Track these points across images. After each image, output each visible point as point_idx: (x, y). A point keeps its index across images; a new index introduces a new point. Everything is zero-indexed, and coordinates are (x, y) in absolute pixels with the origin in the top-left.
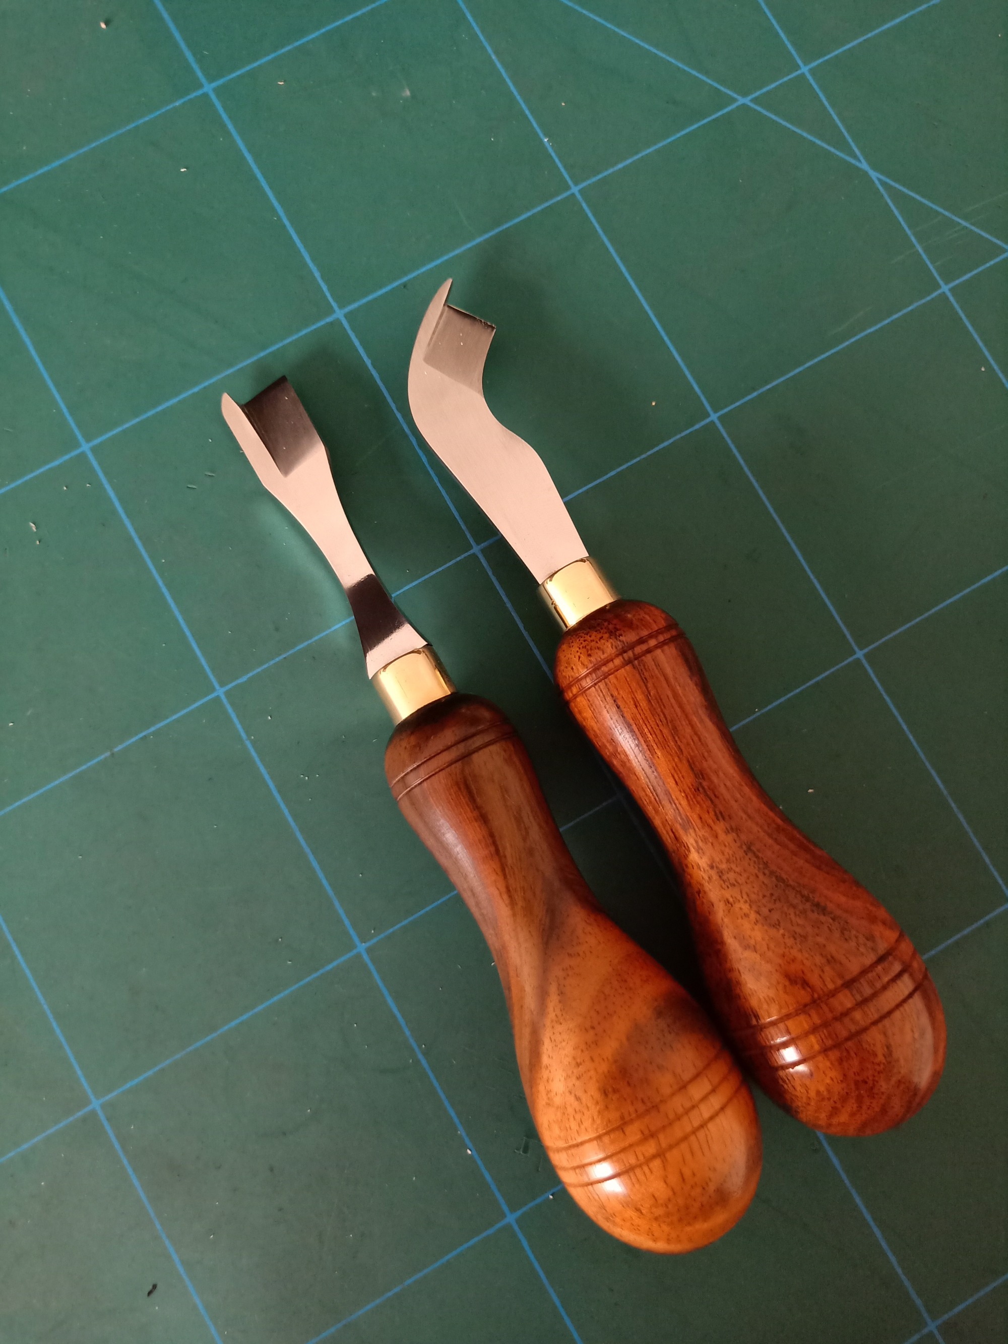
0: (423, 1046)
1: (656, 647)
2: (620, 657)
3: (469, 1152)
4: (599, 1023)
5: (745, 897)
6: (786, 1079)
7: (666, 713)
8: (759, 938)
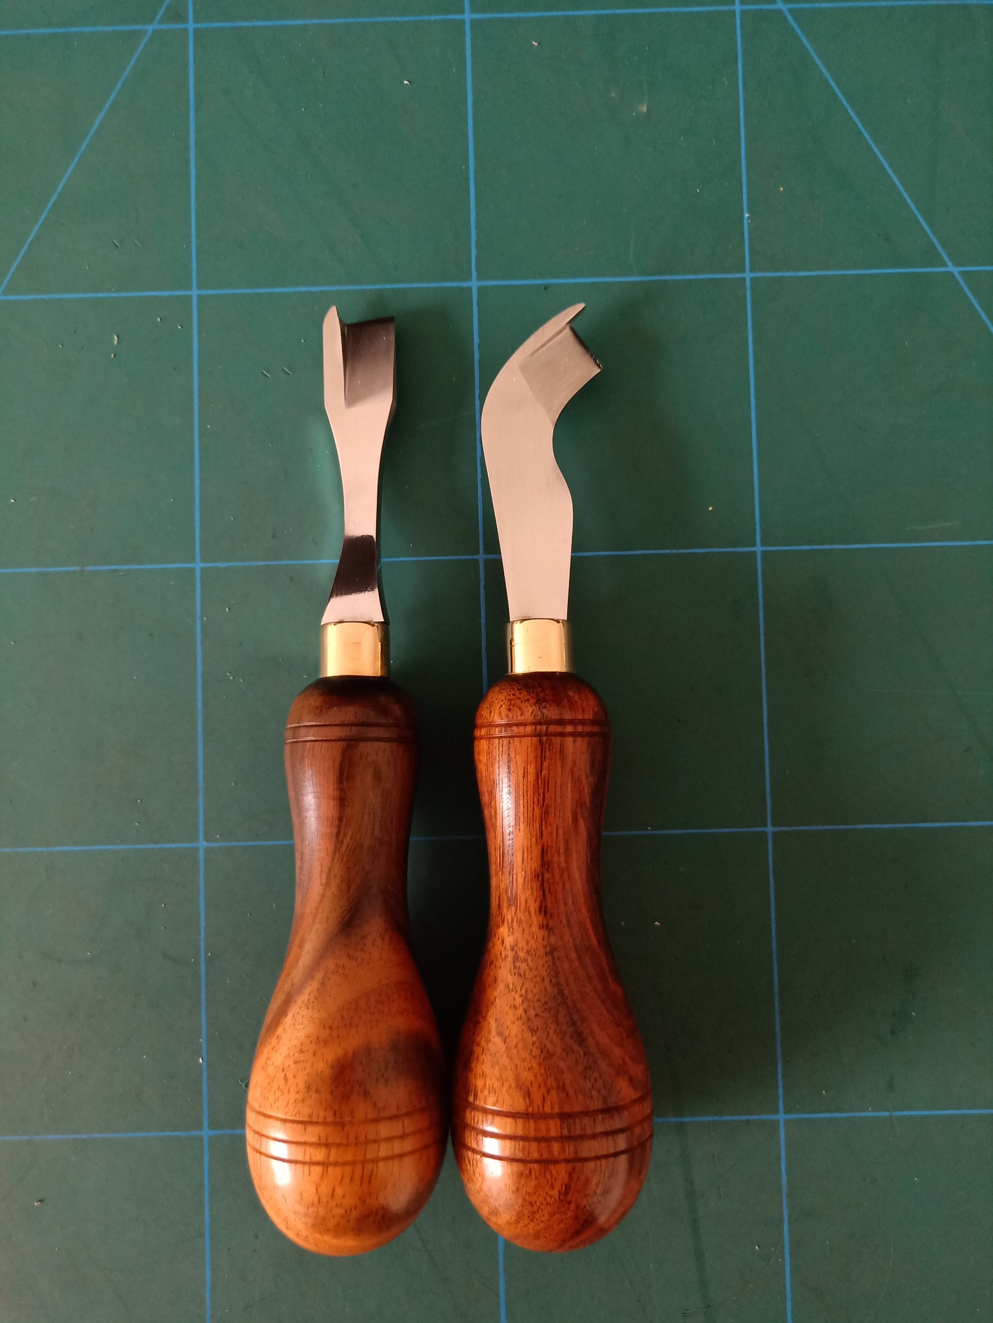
0: (210, 954)
1: (571, 734)
2: (533, 727)
3: (201, 1061)
4: (338, 1027)
5: (523, 991)
6: (471, 1162)
7: (546, 796)
8: (513, 1033)
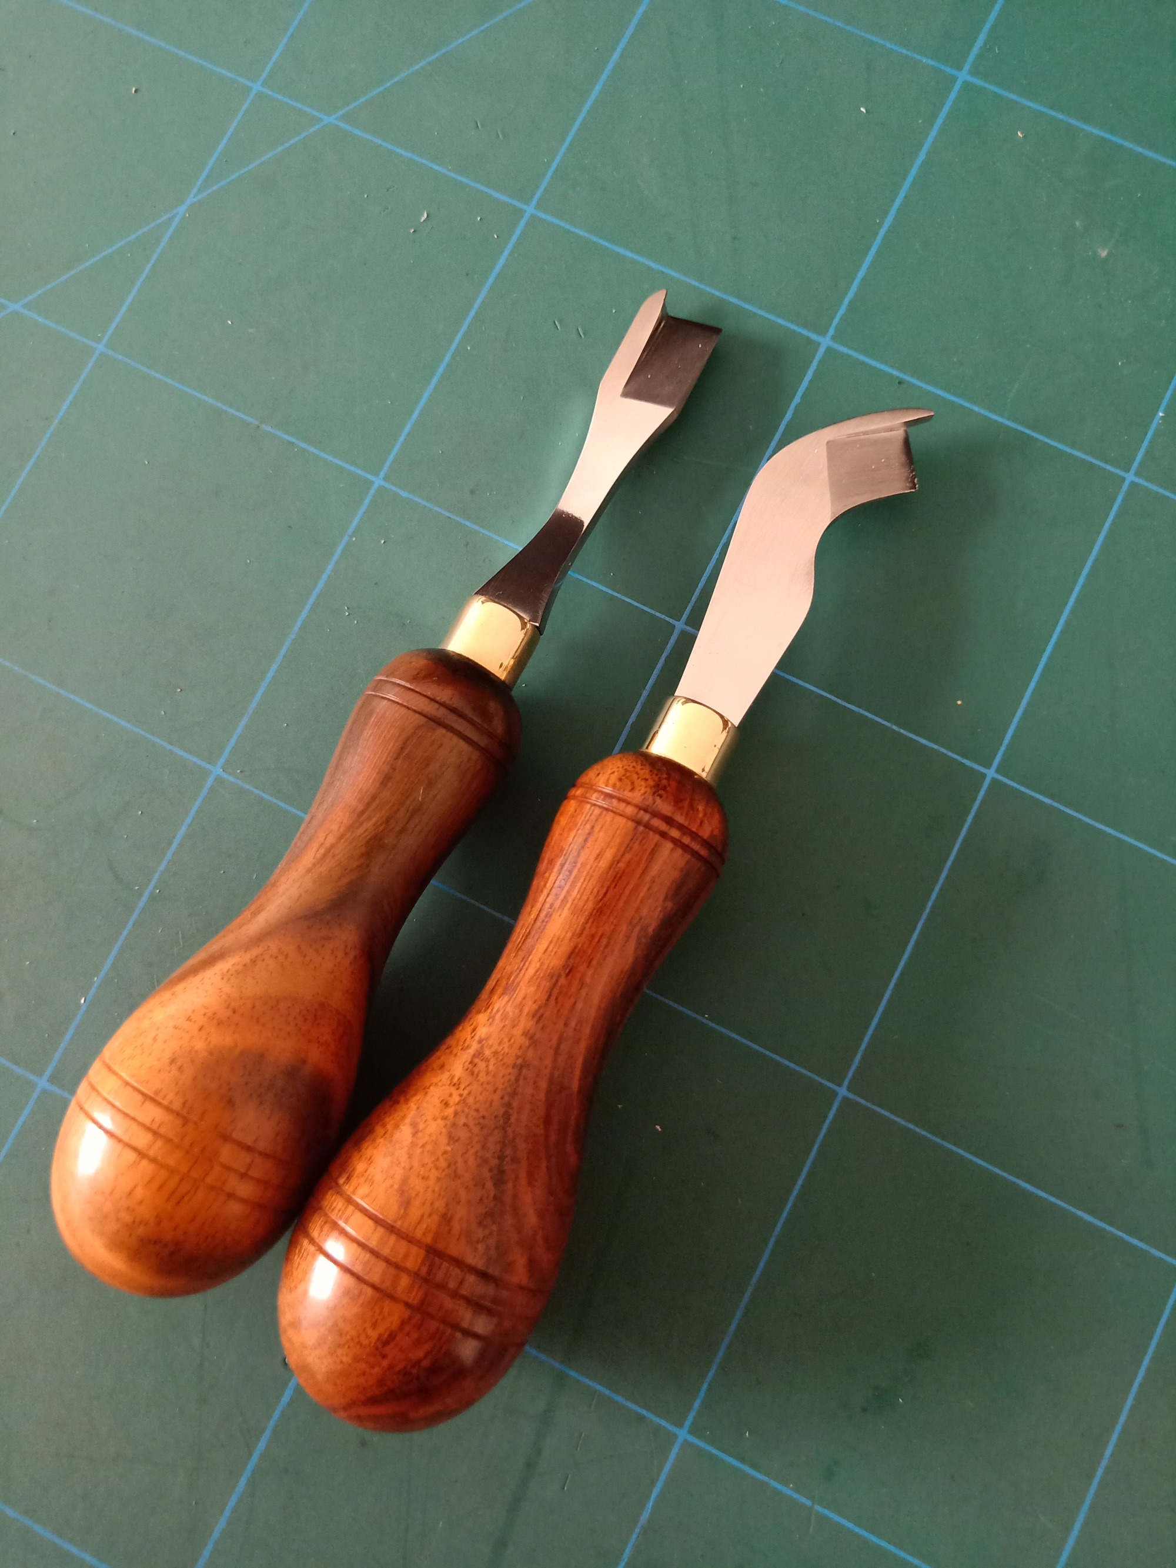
0: (158, 891)
1: (676, 842)
2: (636, 810)
3: (82, 1001)
4: (242, 1015)
5: (466, 1092)
6: (302, 1251)
7: (609, 892)
8: (429, 1131)
